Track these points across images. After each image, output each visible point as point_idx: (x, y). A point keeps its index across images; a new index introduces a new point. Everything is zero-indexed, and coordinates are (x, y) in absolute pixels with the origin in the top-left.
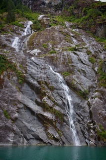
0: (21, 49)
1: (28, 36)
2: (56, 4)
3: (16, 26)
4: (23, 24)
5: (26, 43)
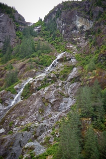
4: (17, 89)
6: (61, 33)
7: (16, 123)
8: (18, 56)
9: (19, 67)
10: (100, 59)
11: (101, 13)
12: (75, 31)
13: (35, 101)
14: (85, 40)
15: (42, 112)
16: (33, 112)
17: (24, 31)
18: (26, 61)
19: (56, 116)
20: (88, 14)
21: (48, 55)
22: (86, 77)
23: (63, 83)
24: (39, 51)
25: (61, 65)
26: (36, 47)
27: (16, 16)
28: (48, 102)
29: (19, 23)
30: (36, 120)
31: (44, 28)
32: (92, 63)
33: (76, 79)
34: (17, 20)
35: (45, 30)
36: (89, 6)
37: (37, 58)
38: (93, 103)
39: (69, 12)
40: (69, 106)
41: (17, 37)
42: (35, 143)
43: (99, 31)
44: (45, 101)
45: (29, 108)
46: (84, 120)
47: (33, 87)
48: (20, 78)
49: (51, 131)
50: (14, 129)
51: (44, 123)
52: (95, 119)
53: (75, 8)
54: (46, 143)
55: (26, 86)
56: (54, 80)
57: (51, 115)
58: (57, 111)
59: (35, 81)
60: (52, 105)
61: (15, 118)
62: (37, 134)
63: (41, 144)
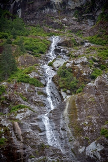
0: (66, 148)
1: (61, 107)
2: (78, 5)
3: (27, 86)
4: (39, 79)
5: (69, 130)
12: (47, 10)
47: (80, 72)
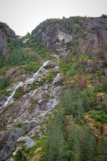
6: (46, 44)
7: (9, 121)
8: (10, 63)
9: (11, 73)
10: (79, 67)
11: (78, 29)
12: (57, 43)
13: (25, 102)
14: (66, 50)
15: (32, 111)
16: (24, 111)
17: (14, 43)
18: (17, 68)
19: (43, 114)
20: (68, 29)
21: (35, 63)
22: (68, 82)
23: (49, 87)
24: (28, 60)
25: (47, 71)
26: (25, 56)
27: (8, 31)
28: (37, 103)
29: (11, 36)
30: (26, 118)
31: (32, 40)
32: (72, 69)
33: (60, 83)
34: (9, 33)
35: (33, 42)
36: (68, 23)
37: (26, 66)
38: (74, 103)
39: (53, 28)
40: (54, 105)
41: (9, 48)
42: (26, 138)
43: (78, 44)
44: (34, 102)
45: (20, 108)
46: (67, 117)
47: (23, 90)
48: (12, 82)
49: (39, 127)
50: (8, 126)
51: (34, 120)
52: (76, 116)
53: (58, 25)
54: (36, 137)
55: (17, 89)
56: (41, 84)
57: (39, 114)
58: (44, 110)
59: (25, 85)
60: (40, 105)
61: (8, 116)
62: (28, 130)
63: (31, 138)
